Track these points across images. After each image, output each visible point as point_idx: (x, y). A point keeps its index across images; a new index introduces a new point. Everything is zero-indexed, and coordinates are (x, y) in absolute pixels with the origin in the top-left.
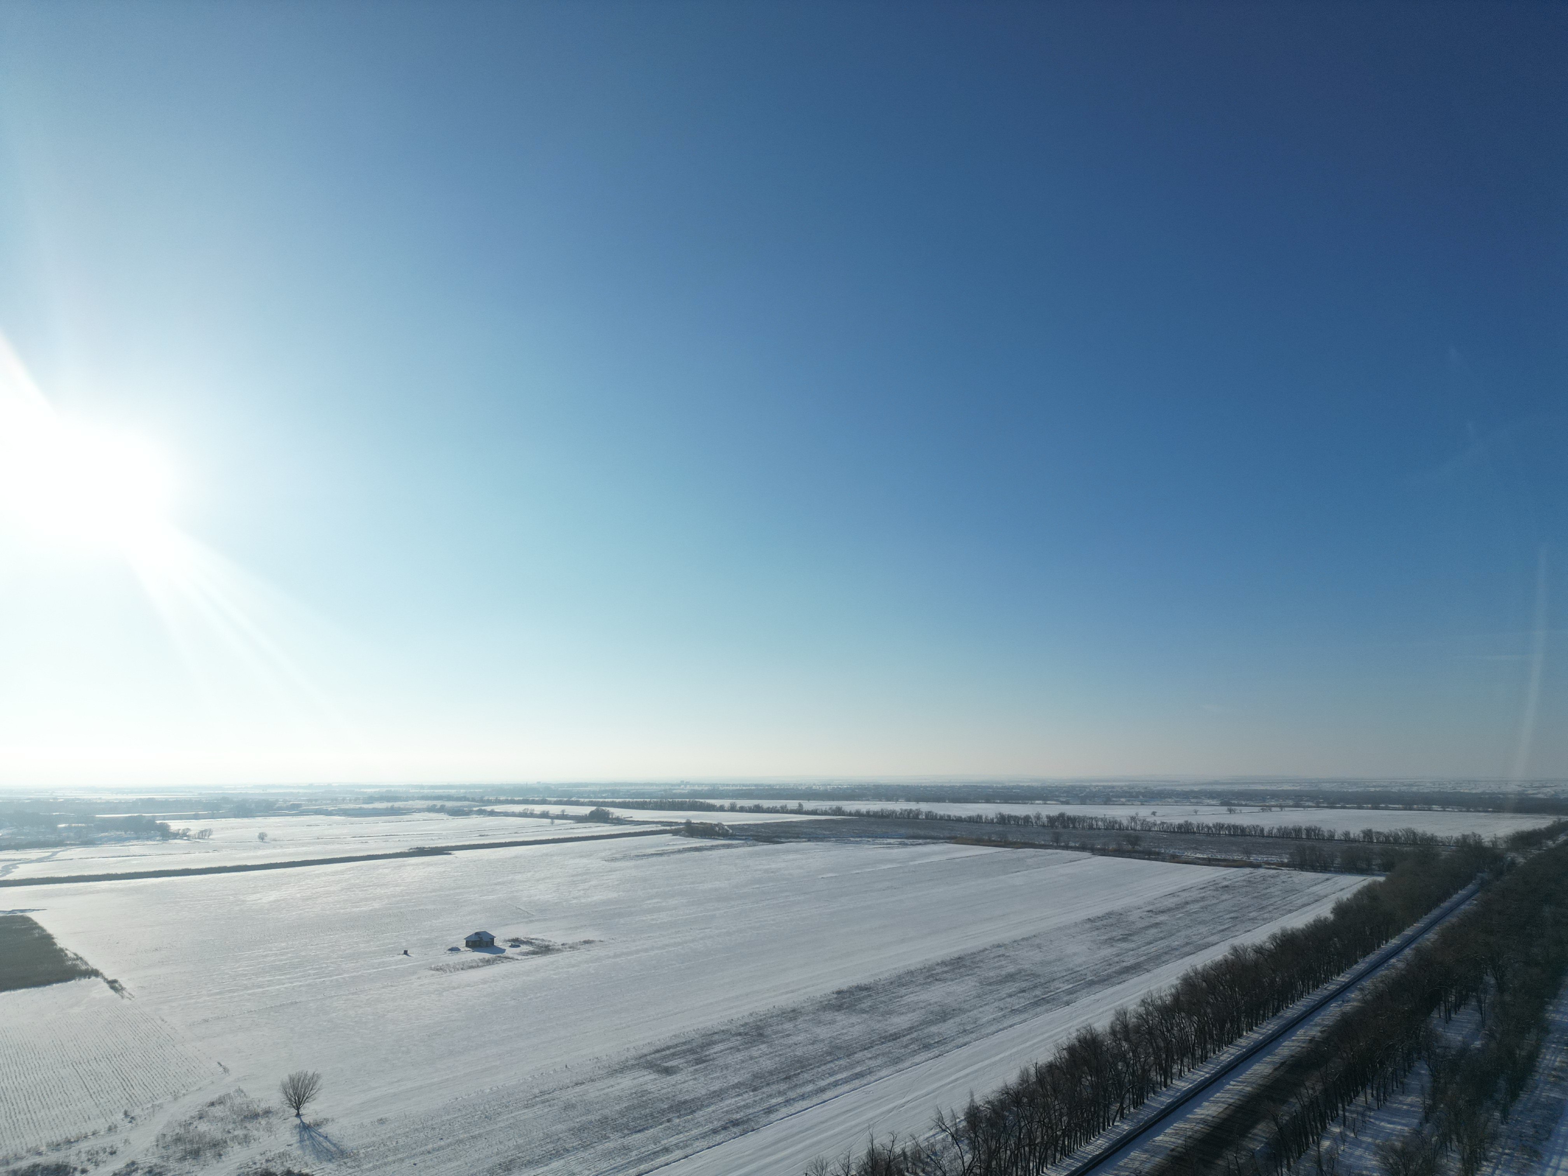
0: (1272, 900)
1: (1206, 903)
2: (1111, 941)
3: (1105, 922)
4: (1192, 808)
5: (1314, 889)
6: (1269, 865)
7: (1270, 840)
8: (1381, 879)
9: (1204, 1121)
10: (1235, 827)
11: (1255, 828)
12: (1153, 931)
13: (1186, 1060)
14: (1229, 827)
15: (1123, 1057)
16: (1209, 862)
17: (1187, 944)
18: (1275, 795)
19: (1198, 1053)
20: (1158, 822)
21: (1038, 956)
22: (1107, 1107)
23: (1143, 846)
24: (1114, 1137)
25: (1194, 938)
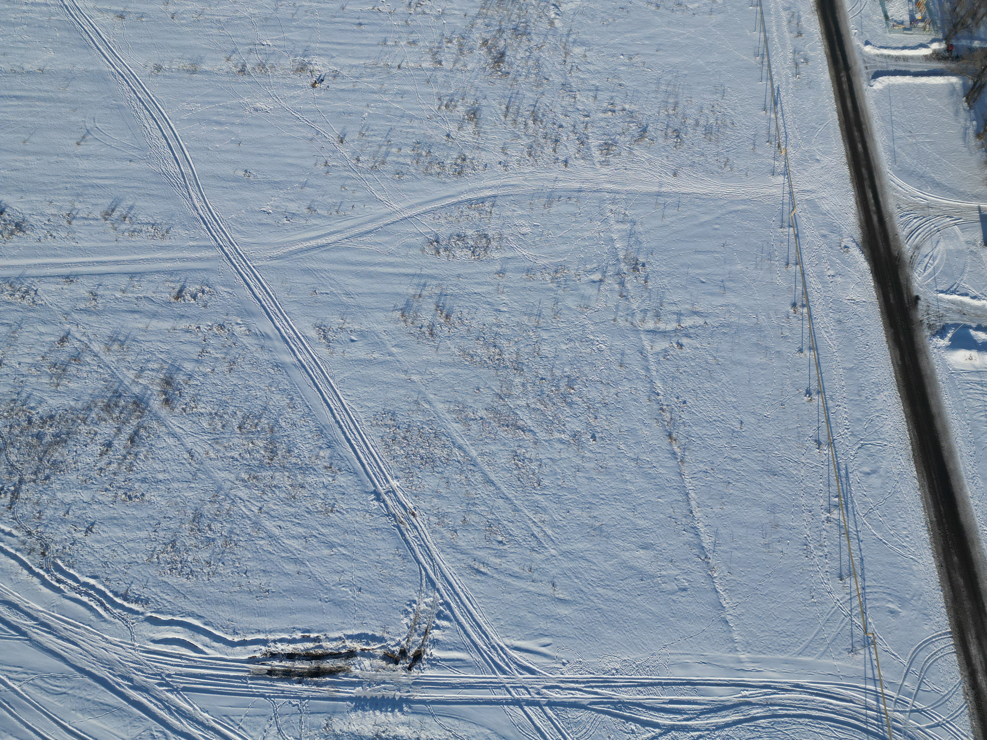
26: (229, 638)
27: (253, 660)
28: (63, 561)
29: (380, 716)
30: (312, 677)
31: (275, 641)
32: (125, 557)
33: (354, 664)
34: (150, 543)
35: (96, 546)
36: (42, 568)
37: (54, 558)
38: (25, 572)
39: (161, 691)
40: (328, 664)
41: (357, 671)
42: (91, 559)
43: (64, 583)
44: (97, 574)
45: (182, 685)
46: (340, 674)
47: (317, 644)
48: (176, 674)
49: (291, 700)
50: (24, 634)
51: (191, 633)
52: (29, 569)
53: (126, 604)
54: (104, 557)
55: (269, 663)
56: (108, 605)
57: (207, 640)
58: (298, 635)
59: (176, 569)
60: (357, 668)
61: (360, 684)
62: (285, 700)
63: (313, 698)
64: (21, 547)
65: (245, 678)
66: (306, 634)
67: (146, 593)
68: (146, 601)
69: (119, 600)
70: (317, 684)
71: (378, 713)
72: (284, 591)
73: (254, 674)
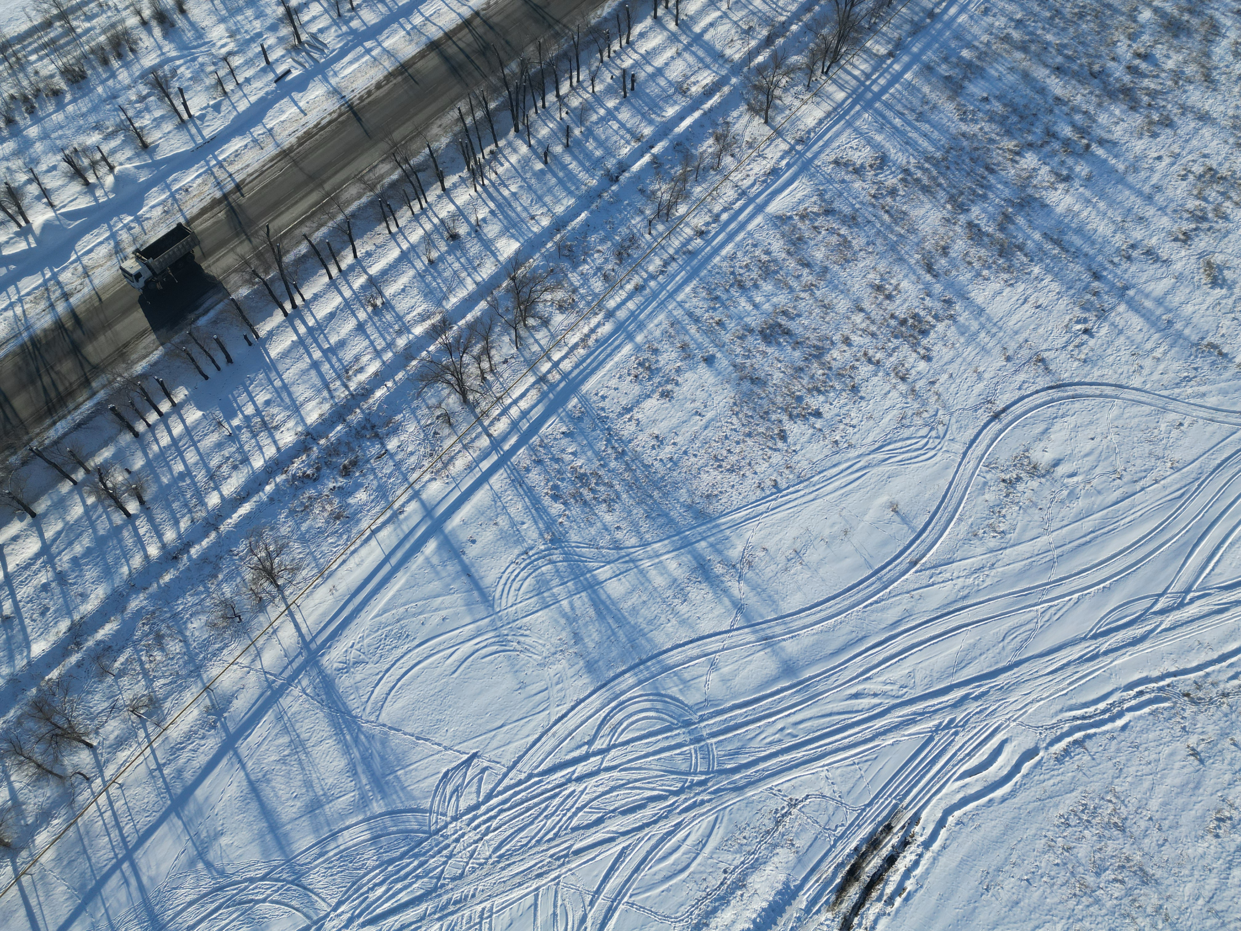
26: (957, 813)
27: (915, 819)
28: (1165, 709)
29: (760, 904)
30: (853, 866)
31: (920, 856)
32: (1132, 770)
33: (833, 921)
34: (1136, 804)
35: (1167, 750)
36: (1168, 686)
37: (1176, 703)
38: (1173, 669)
39: (944, 717)
40: (854, 892)
41: (823, 918)
42: (1152, 736)
43: (1135, 697)
44: (1127, 733)
45: (937, 739)
46: (833, 897)
47: (885, 898)
48: (953, 740)
49: (844, 828)
50: (1095, 637)
51: (991, 780)
52: (1175, 674)
53: (1070, 739)
54: (1146, 749)
55: (900, 834)
56: (1079, 722)
57: (972, 791)
58: (910, 885)
59: (1083, 811)
60: (826, 920)
61: (808, 910)
62: (849, 822)
63: (829, 850)
64: (1210, 680)
65: (901, 800)
66: (904, 895)
67: (1069, 765)
68: (1059, 759)
69: (1078, 735)
70: (841, 865)
71: (765, 905)
72: (975, 908)
73: (899, 811)
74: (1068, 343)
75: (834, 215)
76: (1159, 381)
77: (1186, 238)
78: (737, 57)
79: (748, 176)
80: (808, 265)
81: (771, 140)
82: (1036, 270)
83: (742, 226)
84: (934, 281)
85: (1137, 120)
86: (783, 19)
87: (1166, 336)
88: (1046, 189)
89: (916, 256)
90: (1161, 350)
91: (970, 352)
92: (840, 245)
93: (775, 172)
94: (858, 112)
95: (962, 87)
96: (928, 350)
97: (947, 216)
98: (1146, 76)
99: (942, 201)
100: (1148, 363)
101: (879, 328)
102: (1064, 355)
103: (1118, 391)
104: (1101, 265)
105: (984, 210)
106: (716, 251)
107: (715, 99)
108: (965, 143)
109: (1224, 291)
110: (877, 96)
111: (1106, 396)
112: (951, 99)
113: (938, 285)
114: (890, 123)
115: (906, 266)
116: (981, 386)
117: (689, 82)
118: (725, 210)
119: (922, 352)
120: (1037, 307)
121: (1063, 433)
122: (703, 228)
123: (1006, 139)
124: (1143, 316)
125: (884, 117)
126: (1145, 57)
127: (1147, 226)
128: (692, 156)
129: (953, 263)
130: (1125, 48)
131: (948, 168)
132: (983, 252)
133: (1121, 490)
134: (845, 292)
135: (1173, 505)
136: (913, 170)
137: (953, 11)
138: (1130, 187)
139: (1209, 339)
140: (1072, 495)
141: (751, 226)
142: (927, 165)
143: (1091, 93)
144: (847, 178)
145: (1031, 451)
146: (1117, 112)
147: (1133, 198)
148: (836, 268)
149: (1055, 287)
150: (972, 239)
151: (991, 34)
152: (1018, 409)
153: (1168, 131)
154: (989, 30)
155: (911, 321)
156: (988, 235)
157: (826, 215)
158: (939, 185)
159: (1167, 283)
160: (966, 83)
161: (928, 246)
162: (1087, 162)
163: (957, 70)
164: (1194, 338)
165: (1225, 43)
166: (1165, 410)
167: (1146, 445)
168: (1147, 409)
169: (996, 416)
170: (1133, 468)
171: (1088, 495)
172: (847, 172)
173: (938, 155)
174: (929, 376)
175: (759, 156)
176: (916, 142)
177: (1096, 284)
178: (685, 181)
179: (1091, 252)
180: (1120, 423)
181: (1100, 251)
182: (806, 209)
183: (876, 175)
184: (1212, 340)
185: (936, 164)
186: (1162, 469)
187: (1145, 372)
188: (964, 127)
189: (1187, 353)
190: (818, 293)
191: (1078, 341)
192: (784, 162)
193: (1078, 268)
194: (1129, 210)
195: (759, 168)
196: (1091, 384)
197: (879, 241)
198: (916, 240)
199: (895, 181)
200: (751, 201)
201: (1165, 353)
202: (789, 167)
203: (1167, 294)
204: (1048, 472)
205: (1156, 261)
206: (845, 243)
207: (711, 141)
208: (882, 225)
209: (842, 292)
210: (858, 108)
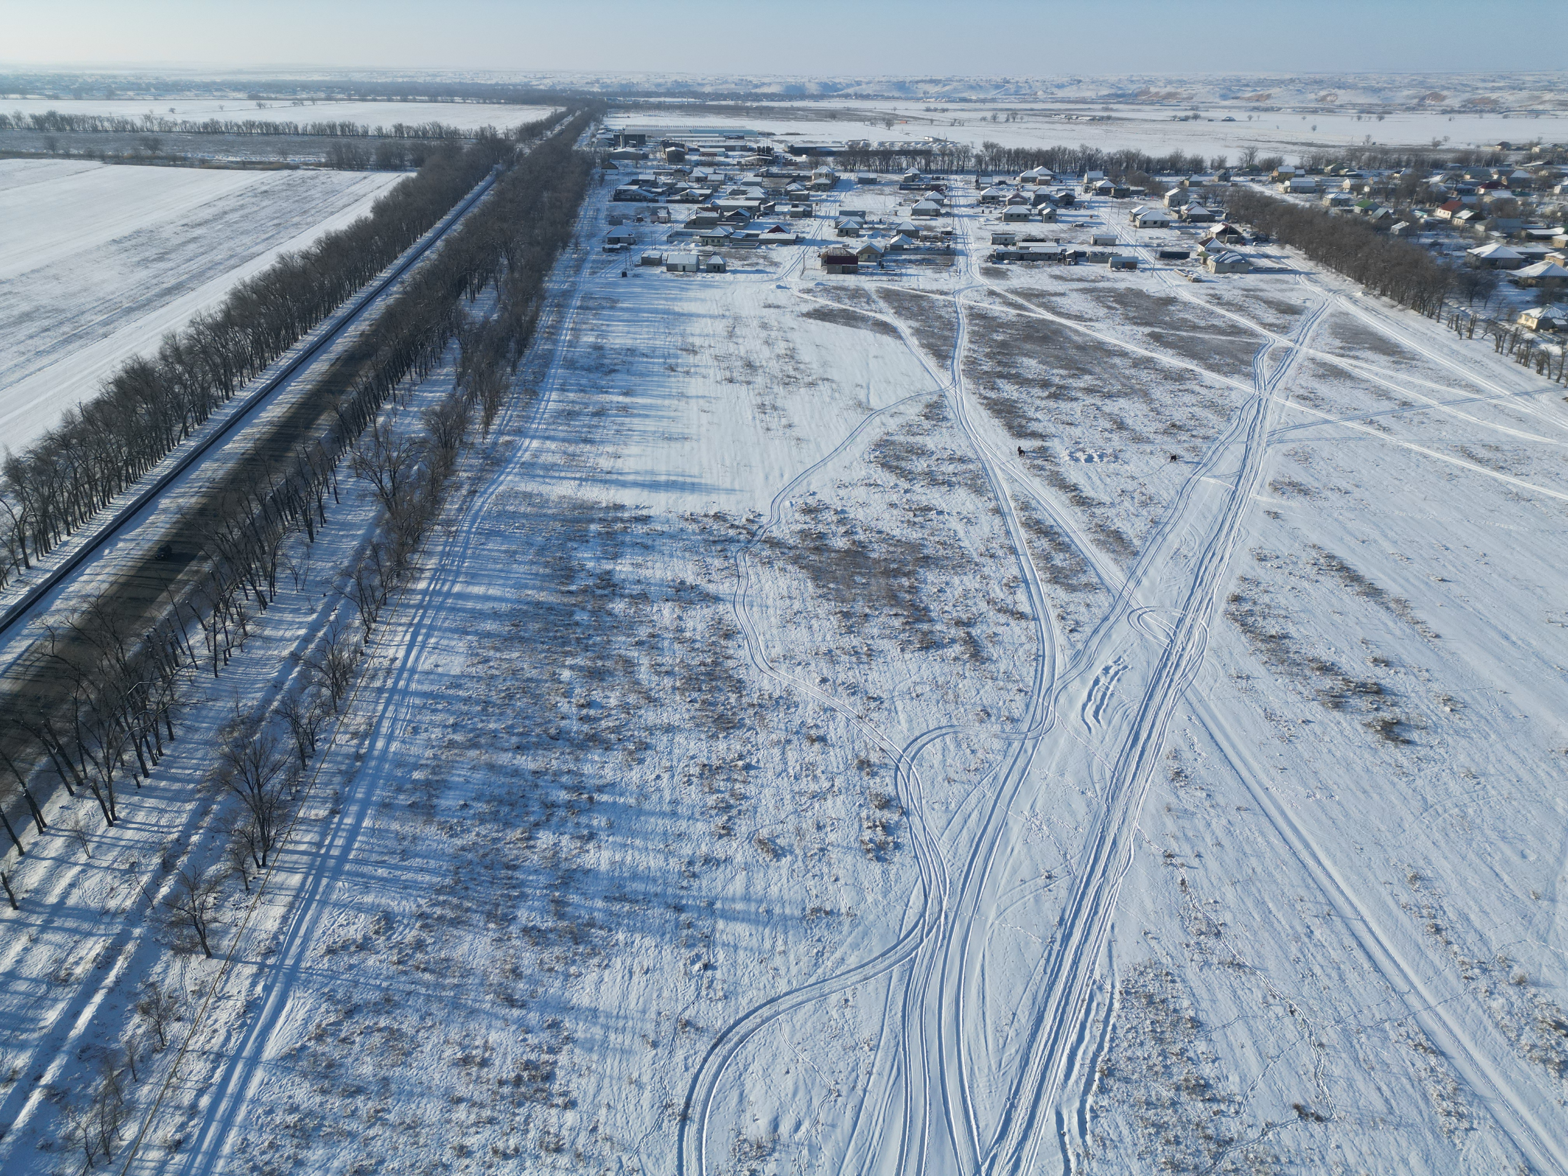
0: (314, 204)
1: (246, 211)
2: (145, 262)
3: (134, 242)
4: (217, 103)
5: (353, 188)
6: (307, 165)
7: (306, 138)
8: (413, 175)
9: (271, 423)
10: (267, 125)
11: (288, 125)
12: (192, 246)
13: (245, 371)
14: (261, 125)
15: (179, 379)
16: (244, 166)
17: (231, 256)
18: (305, 87)
19: (257, 362)
20: (179, 121)
21: (57, 289)
22: (169, 430)
23: (165, 150)
24: (182, 455)
25: (239, 250)
74: (698, 989)
75: (361, 1011)
76: (799, 972)
77: (727, 831)
78: (128, 903)
79: (215, 1031)
80: (359, 1091)
81: (226, 973)
82: (621, 936)
83: (238, 1098)
84: (524, 1012)
85: (617, 756)
86: (176, 836)
87: (775, 927)
88: (578, 856)
89: (488, 998)
90: (780, 942)
91: (611, 1064)
92: (388, 1040)
93: (252, 1006)
94: (327, 885)
95: (433, 807)
96: (565, 1094)
97: (496, 935)
98: (601, 719)
99: (481, 924)
100: (778, 961)
101: (493, 1108)
102: (703, 1005)
103: (774, 1007)
104: (675, 896)
105: (531, 909)
106: (214, 1154)
107: (120, 964)
108: (470, 856)
109: (789, 858)
110: (343, 858)
111: (768, 1019)
112: (428, 822)
113: (532, 1014)
114: (374, 878)
115: (483, 1016)
116: (647, 1094)
117: (67, 965)
118: (201, 1092)
119: (560, 1101)
120: (646, 973)
121: (758, 1086)
122: (178, 1136)
123: (508, 831)
124: (743, 920)
125: (363, 875)
126: (589, 705)
127: (690, 839)
128: (116, 1053)
129: (533, 981)
130: (566, 706)
131: (467, 888)
132: (557, 951)
133: (849, 1107)
134: (427, 1092)
135: (900, 1087)
136: (428, 910)
137: (380, 744)
138: (652, 814)
139: (809, 906)
140: (815, 1150)
141: (251, 1091)
142: (441, 898)
143: (562, 753)
144: (354, 960)
145: (744, 1131)
146: (596, 758)
147: (660, 822)
148: (398, 1070)
149: (649, 941)
150: (537, 944)
151: (433, 747)
152: (699, 1093)
153: (649, 752)
154: (429, 744)
155: (525, 1074)
156: (551, 931)
157: (351, 1017)
158: (468, 910)
159: (741, 878)
160: (435, 801)
161: (494, 979)
162: (599, 812)
163: (418, 794)
164: (797, 913)
165: (643, 669)
166: (824, 996)
167: (835, 1043)
168: (809, 1006)
169: (684, 1118)
170: (842, 1076)
171: (826, 1137)
172: (351, 955)
173: (448, 881)
174: (585, 1123)
175: (219, 999)
176: (416, 882)
177: (683, 917)
178: (118, 1091)
179: (659, 889)
180: (798, 1037)
181: (665, 884)
182: (319, 1026)
183: (389, 938)
184: (812, 905)
185: (452, 891)
186: (865, 1055)
187: (783, 971)
188: (459, 842)
189: (802, 931)
190: (391, 1117)
191: (705, 981)
192: (259, 989)
193: (657, 911)
194: (665, 833)
195: (226, 1014)
196: (747, 1016)
197: (434, 1007)
198: (477, 981)
199: (414, 932)
200: (234, 1061)
201: (786, 943)
202: (268, 989)
203: (747, 888)
204: (774, 1141)
205: (718, 865)
206: (394, 1034)
207: (137, 1019)
208: (428, 987)
209: (422, 1095)
210: (325, 881)
